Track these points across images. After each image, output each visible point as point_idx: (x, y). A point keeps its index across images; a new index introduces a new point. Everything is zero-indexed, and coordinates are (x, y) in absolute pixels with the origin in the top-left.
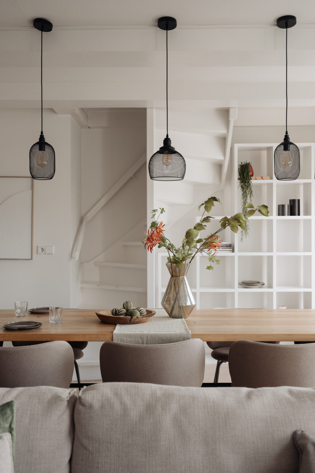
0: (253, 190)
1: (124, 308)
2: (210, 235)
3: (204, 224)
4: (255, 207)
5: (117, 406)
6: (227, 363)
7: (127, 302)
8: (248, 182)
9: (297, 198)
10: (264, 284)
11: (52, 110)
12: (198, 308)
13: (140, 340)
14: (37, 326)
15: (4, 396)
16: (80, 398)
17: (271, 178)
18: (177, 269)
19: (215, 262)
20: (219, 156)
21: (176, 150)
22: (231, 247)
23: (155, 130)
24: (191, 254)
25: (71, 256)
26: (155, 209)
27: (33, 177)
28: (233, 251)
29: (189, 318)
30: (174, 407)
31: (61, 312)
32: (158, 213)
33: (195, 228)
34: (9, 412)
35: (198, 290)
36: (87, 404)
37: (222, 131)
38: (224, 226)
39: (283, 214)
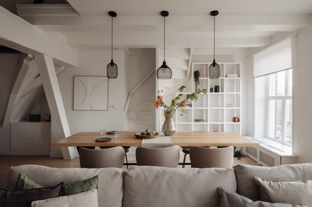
0: (200, 82)
1: (146, 132)
2: (182, 101)
3: (179, 97)
4: (201, 90)
5: (143, 177)
6: (189, 154)
7: (147, 129)
8: (198, 79)
9: (218, 85)
10: (204, 121)
11: (117, 49)
12: (177, 131)
13: (153, 146)
14: (110, 139)
15: (94, 172)
16: (127, 173)
17: (207, 77)
18: (168, 116)
19: (184, 112)
20: (186, 68)
21: (168, 66)
22: (191, 105)
23: (160, 57)
24: (174, 109)
25: (124, 109)
26: (159, 90)
27: (109, 77)
28: (191, 107)
29: (173, 136)
30: (167, 177)
31: (120, 133)
32: (160, 92)
33: (176, 99)
34: (96, 180)
35: (177, 123)
36: (130, 176)
37: (187, 58)
38: (188, 98)
39: (212, 92)
